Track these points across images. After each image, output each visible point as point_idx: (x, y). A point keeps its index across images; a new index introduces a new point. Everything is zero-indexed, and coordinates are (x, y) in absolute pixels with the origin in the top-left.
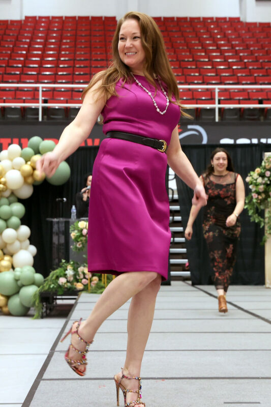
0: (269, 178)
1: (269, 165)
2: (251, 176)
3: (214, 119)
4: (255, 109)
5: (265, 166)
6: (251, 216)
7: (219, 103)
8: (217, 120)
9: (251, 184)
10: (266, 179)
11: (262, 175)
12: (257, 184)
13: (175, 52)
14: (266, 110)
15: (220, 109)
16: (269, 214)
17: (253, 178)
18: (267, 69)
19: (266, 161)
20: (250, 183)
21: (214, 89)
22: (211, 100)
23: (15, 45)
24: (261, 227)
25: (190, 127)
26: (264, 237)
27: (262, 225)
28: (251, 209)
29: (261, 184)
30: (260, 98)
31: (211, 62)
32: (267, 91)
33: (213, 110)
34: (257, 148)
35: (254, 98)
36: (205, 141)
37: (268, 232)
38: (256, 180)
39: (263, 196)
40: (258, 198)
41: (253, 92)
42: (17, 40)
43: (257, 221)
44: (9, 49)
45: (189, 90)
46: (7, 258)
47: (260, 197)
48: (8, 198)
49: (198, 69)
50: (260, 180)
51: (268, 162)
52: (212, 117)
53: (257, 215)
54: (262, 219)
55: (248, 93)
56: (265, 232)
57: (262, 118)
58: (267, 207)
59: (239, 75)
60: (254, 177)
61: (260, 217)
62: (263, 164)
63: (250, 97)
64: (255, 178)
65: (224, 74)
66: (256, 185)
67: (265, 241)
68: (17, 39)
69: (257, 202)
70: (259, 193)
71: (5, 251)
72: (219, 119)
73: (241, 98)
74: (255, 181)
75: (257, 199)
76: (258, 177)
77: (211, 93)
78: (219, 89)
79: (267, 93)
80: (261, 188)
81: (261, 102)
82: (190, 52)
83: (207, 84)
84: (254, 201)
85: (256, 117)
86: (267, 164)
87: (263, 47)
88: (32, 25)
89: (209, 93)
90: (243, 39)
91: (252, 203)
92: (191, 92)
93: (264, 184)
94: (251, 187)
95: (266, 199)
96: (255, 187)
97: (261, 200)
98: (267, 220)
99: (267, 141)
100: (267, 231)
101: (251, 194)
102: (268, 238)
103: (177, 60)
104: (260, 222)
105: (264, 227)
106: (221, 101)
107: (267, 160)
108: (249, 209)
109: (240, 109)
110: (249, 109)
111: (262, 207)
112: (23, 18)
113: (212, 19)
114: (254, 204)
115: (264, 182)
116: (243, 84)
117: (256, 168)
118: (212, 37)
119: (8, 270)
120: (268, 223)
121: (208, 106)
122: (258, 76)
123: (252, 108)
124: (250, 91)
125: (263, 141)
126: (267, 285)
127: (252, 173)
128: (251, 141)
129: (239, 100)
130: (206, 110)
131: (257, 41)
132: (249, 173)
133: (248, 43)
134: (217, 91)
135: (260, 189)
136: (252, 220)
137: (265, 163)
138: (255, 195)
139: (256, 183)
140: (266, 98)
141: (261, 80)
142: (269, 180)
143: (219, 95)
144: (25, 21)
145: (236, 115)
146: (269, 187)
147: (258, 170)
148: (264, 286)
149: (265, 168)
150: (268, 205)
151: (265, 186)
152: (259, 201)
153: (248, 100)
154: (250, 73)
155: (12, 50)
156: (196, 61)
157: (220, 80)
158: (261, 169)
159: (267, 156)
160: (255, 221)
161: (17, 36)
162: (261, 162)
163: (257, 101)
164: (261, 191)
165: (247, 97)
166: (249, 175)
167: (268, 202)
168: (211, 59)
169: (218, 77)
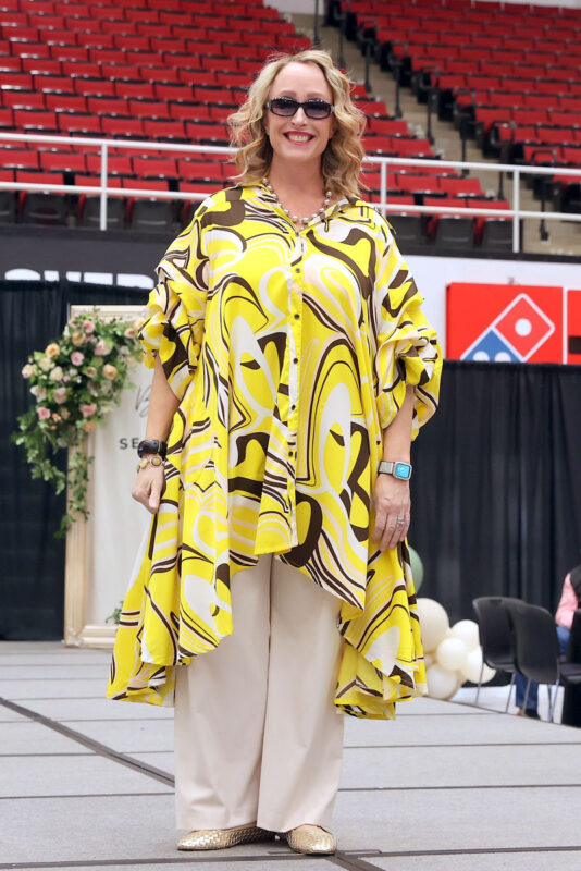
0: (79, 368)
1: (81, 336)
2: (34, 362)
4: (53, 196)
5: (71, 338)
6: (32, 465)
9: (35, 383)
10: (73, 372)
11: (63, 363)
12: (51, 383)
14: (81, 200)
16: (77, 460)
17: (40, 369)
18: (87, 97)
19: (74, 326)
20: (32, 380)
24: (58, 492)
26: (64, 519)
27: (61, 486)
28: (33, 447)
29: (59, 384)
30: (68, 170)
32: (84, 152)
34: (54, 293)
35: (53, 168)
37: (75, 506)
38: (48, 373)
39: (66, 414)
40: (51, 418)
41: (51, 152)
43: (46, 478)
47: (57, 418)
50: (57, 374)
51: (79, 328)
53: (48, 462)
54: (60, 474)
55: (39, 153)
56: (68, 505)
57: (72, 219)
58: (74, 443)
59: (17, 107)
60: (41, 365)
61: (54, 468)
62: (66, 333)
63: (43, 166)
64: (46, 369)
66: (49, 386)
67: (66, 529)
69: (49, 430)
70: (53, 407)
73: (20, 166)
74: (45, 377)
75: (49, 421)
76: (54, 365)
79: (86, 156)
80: (61, 393)
81: (69, 179)
84: (42, 425)
85: (56, 217)
86: (76, 335)
87: (78, 41)
90: (28, 17)
91: (35, 431)
93: (67, 385)
94: (34, 390)
95: (71, 422)
96: (44, 390)
97: (58, 424)
98: (72, 476)
99: (82, 277)
100: (71, 502)
101: (35, 409)
102: (74, 521)
104: (56, 478)
105: (64, 492)
107: (75, 323)
108: (28, 446)
109: (17, 193)
110: (39, 196)
111: (61, 443)
114: (41, 435)
115: (67, 379)
116: (26, 131)
117: (48, 344)
120: (76, 482)
122: (67, 113)
123: (46, 193)
124: (42, 149)
125: (73, 277)
126: (69, 640)
127: (37, 356)
128: (42, 276)
129: (15, 170)
131: (65, 25)
132: (33, 355)
133: (41, 27)
135: (58, 396)
136: (35, 473)
137: (71, 330)
138: (43, 413)
139: (48, 380)
140: (82, 169)
141: (72, 125)
142: (80, 374)
145: (6, 208)
146: (79, 392)
147: (53, 349)
148: (63, 641)
149: (70, 344)
150: (76, 438)
151: (70, 389)
152: (54, 428)
153: (38, 172)
154: (46, 104)
158: (61, 347)
159: (77, 315)
160: (43, 477)
162: (63, 329)
163: (60, 177)
164: (58, 401)
165: (35, 166)
166: (31, 360)
167: (77, 429)
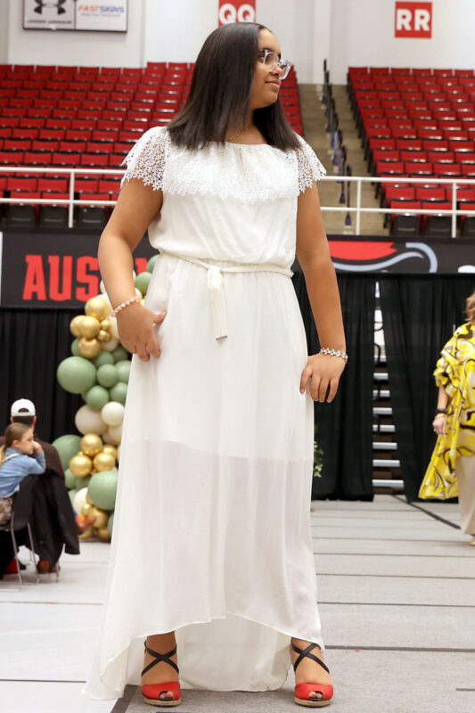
3: (450, 233)
7: (458, 208)
8: (454, 235)
13: (387, 125)
15: (459, 217)
21: (451, 185)
22: (446, 203)
23: (130, 108)
25: (409, 245)
31: (446, 141)
33: (448, 219)
36: (433, 269)
42: (134, 100)
44: (120, 114)
45: (410, 185)
46: (108, 450)
48: (112, 353)
49: (425, 152)
52: (447, 230)
65: (467, 162)
68: (134, 98)
71: (106, 438)
72: (457, 234)
77: (445, 190)
78: (458, 185)
82: (413, 125)
83: (439, 177)
88: (159, 76)
89: (442, 190)
92: (412, 190)
103: (391, 137)
106: (461, 205)
112: (145, 66)
113: (449, 71)
118: (449, 101)
119: (110, 469)
121: (440, 213)
130: (436, 218)
134: (455, 188)
143: (459, 196)
144: (146, 70)
155: (126, 116)
156: (421, 139)
157: (461, 170)
161: (134, 94)
168: (446, 136)
169: (457, 166)
